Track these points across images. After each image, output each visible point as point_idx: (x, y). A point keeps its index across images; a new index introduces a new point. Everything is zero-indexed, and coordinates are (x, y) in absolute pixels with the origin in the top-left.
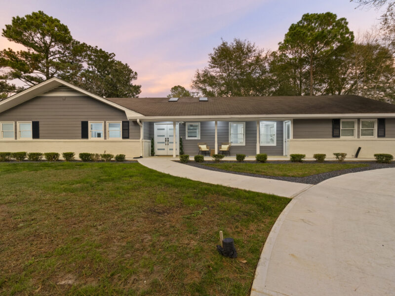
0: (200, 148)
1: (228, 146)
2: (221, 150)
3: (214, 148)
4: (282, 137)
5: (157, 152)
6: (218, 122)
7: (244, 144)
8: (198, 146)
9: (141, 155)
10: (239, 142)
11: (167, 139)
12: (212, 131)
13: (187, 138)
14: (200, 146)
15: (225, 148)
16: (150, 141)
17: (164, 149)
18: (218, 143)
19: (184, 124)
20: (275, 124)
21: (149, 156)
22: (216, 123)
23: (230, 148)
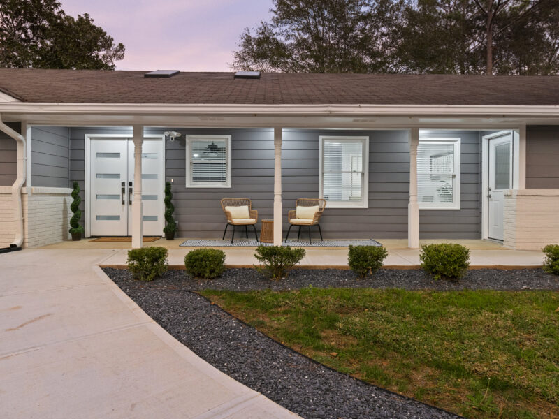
0: (227, 215)
1: (315, 209)
2: (293, 221)
3: (271, 216)
4: (479, 183)
5: (93, 226)
6: (285, 133)
7: (366, 205)
8: (221, 208)
9: (17, 242)
10: (345, 197)
11: (127, 187)
12: (266, 164)
13: (190, 184)
14: (228, 208)
15: (306, 214)
16: (70, 190)
17: (117, 218)
18: (283, 200)
19: (181, 141)
20: (457, 144)
21: (65, 238)
22: (278, 135)
23: (323, 214)
